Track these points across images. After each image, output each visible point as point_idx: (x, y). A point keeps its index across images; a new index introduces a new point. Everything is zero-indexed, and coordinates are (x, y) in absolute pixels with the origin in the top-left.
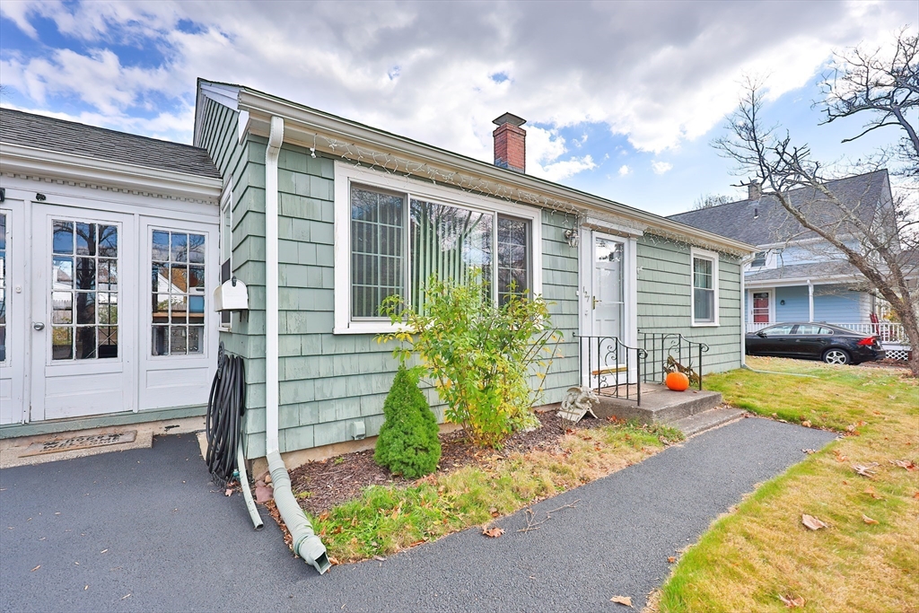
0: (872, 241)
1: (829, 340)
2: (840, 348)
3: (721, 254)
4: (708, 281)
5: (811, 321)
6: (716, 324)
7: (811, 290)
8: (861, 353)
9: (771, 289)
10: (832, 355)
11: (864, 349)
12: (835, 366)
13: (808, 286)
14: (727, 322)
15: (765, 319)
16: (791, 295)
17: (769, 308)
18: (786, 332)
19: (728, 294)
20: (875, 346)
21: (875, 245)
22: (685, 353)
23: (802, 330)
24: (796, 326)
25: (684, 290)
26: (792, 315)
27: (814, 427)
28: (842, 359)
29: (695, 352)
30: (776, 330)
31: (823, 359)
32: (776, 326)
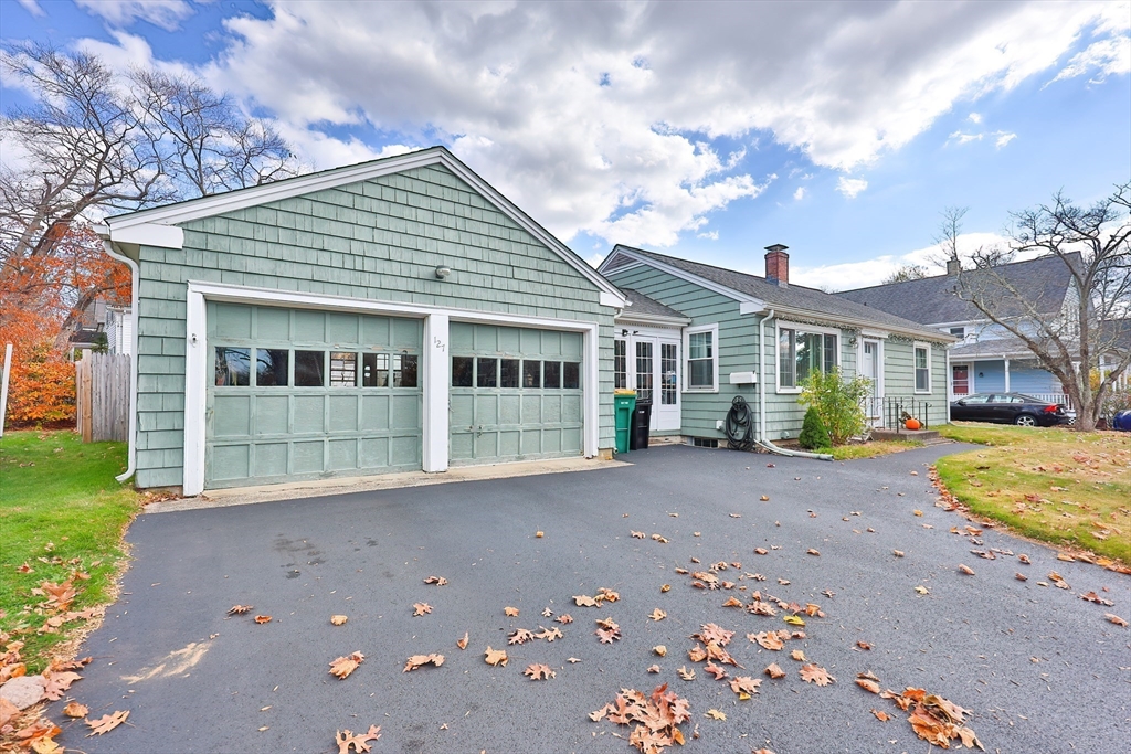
0: (1048, 332)
1: (1020, 408)
2: (1030, 414)
3: (933, 344)
4: (924, 362)
5: (1007, 391)
6: (930, 392)
7: (1007, 364)
8: (1047, 418)
9: (970, 363)
10: (1022, 420)
11: (1050, 415)
12: (1025, 429)
13: (1003, 361)
14: (936, 391)
15: (964, 390)
16: (989, 368)
17: (969, 379)
18: (983, 401)
19: (938, 372)
20: (1059, 413)
21: (1050, 334)
22: (916, 411)
23: (997, 400)
24: (992, 397)
25: (910, 370)
26: (989, 386)
27: (992, 445)
28: (1031, 424)
29: (923, 411)
30: (974, 399)
31: (1015, 423)
32: (974, 396)
